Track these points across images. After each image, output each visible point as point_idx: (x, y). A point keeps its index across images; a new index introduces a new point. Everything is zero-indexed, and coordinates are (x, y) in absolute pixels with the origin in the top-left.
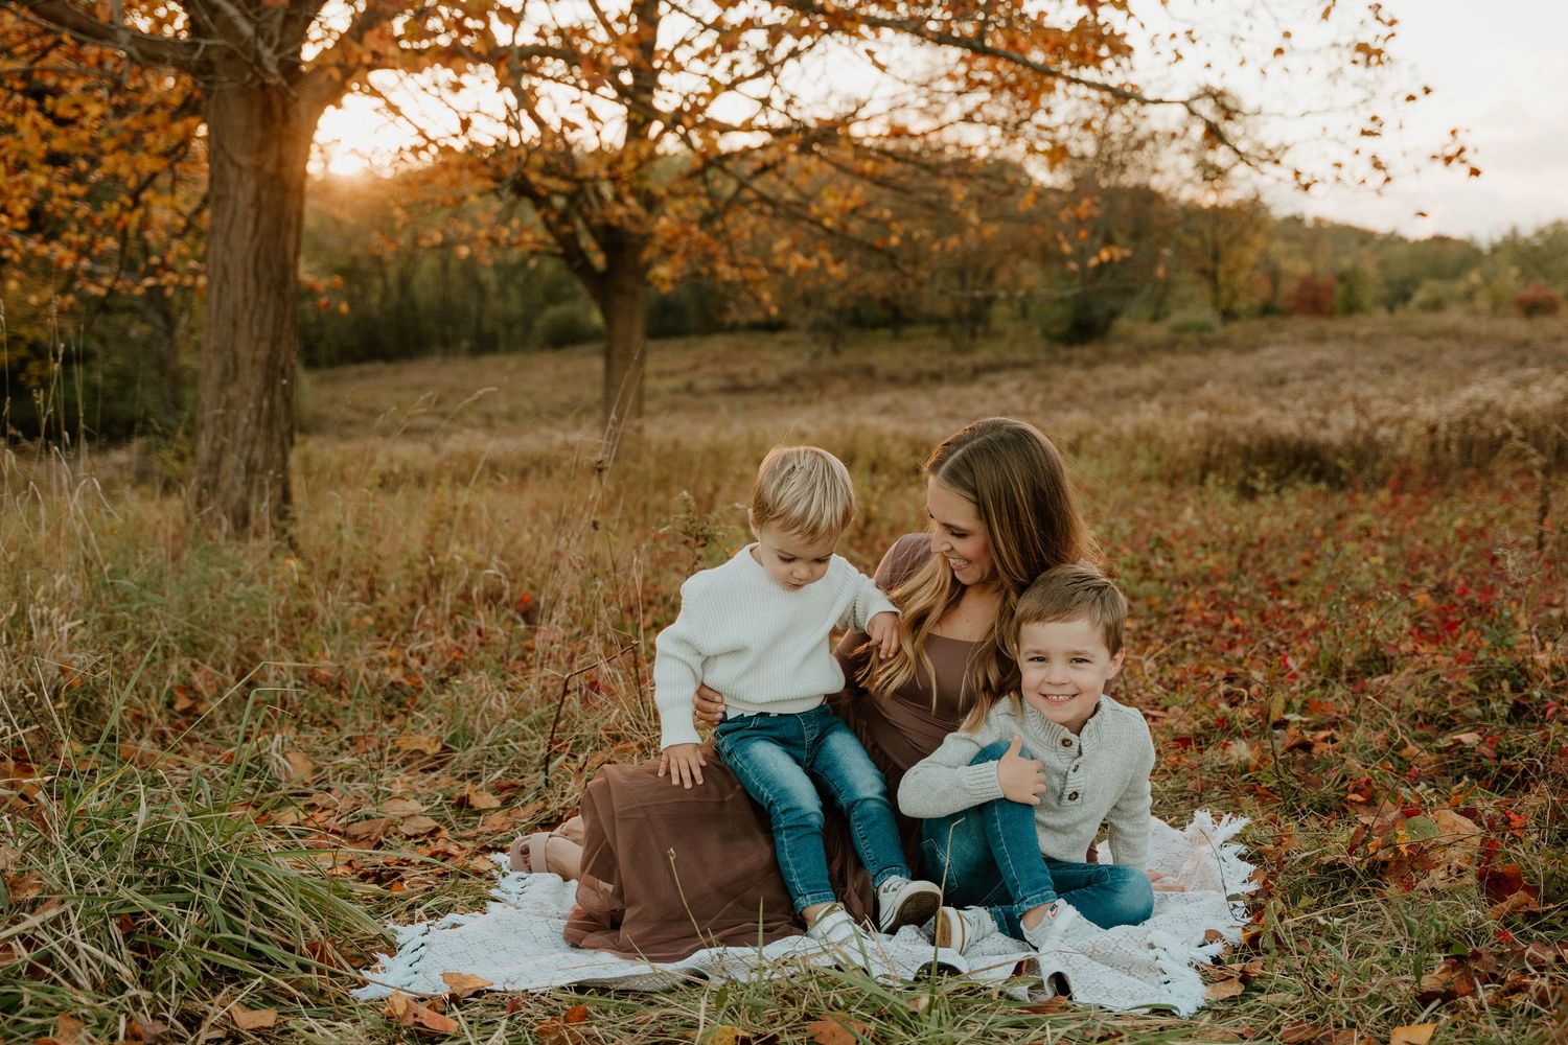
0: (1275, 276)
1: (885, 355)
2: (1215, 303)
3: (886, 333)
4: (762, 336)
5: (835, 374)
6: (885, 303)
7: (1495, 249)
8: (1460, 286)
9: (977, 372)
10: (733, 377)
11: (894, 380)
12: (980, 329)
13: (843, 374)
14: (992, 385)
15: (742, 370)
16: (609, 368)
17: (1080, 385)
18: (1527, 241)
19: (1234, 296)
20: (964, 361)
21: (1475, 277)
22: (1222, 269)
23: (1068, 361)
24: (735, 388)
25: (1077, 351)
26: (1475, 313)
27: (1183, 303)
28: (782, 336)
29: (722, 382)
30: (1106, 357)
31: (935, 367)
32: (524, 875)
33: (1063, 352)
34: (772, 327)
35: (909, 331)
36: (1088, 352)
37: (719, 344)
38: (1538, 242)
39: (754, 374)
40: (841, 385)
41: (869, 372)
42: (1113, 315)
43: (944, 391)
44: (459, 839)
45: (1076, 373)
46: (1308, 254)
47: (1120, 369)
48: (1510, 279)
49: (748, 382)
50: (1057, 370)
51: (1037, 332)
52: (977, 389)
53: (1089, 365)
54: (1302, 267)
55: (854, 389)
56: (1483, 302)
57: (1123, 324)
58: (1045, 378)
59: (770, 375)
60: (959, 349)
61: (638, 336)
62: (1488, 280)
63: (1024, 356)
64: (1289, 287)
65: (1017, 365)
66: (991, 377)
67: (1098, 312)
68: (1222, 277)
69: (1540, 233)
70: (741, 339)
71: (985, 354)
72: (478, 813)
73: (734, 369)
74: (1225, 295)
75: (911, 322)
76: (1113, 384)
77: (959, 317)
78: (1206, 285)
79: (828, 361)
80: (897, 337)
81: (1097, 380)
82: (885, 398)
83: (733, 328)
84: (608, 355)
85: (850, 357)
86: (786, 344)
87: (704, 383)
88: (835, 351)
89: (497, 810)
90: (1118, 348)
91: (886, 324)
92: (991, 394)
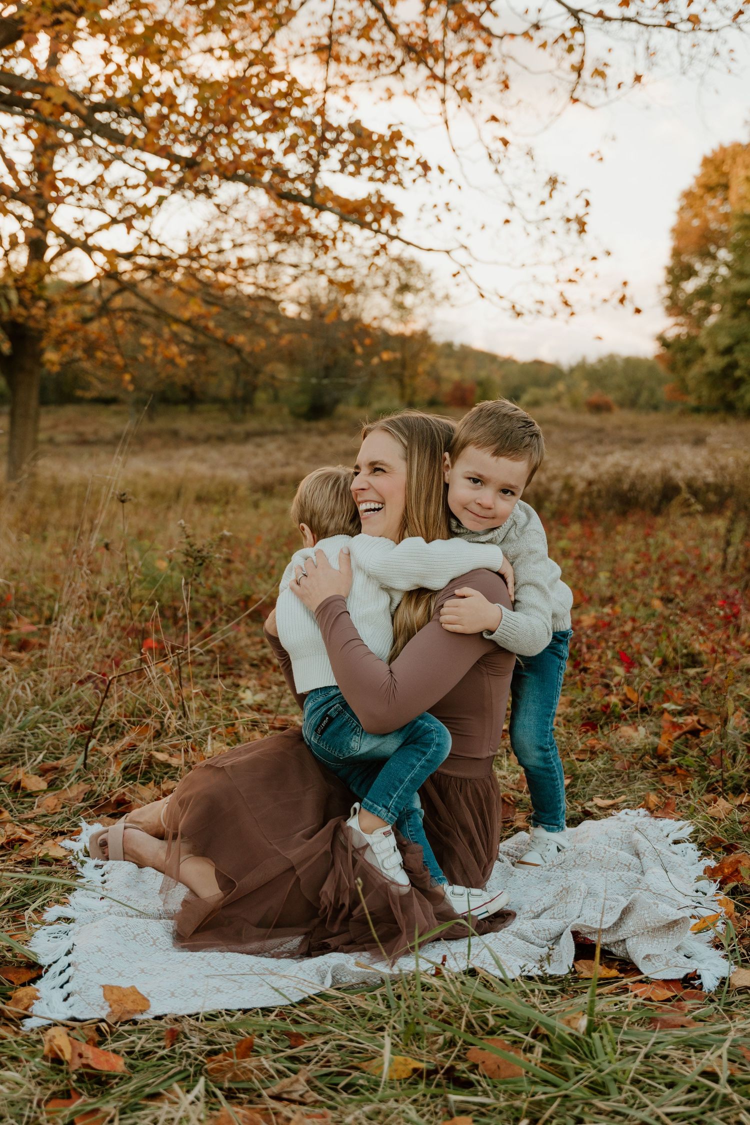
0: (438, 380)
1: (186, 423)
2: (402, 396)
3: (184, 408)
4: (100, 408)
5: (151, 434)
6: (185, 388)
7: (572, 370)
8: (552, 392)
9: (248, 436)
10: (81, 434)
11: (192, 440)
12: (248, 408)
13: (158, 434)
14: (259, 446)
15: (87, 430)
16: (13, 423)
17: (319, 447)
18: (592, 366)
19: (414, 392)
20: (239, 429)
21: (561, 387)
22: (407, 373)
23: (308, 431)
24: (83, 442)
25: (313, 425)
26: (563, 409)
27: (380, 396)
28: (114, 408)
29: (74, 437)
30: (334, 430)
31: (220, 431)
32: (100, 862)
33: (305, 425)
34: (107, 401)
35: (201, 407)
36: (322, 425)
37: (70, 411)
38: (599, 367)
39: (96, 432)
40: (156, 442)
41: (175, 433)
42: (337, 402)
43: (229, 448)
44: (21, 821)
45: (316, 440)
46: (460, 368)
47: (344, 437)
48: (583, 388)
49: (91, 437)
50: (302, 437)
51: (286, 411)
52: (249, 448)
53: (322, 434)
54: (456, 375)
55: (165, 445)
56: (566, 403)
57: (341, 409)
58: (296, 442)
59: (108, 434)
60: (236, 421)
61: (34, 402)
62: (569, 388)
63: (279, 427)
64: (447, 388)
65: (274, 433)
66: (258, 440)
67: (327, 399)
68: (407, 381)
69: (600, 361)
70: (86, 408)
71: (253, 424)
72: (30, 795)
73: (81, 428)
74: (408, 391)
75: (201, 401)
76: (342, 447)
77: (235, 399)
78: (395, 384)
79: (146, 426)
80: (192, 411)
81: (331, 444)
82: (189, 451)
83: (79, 401)
84: (12, 415)
85: (161, 423)
86: (117, 413)
87: (61, 438)
88: (151, 418)
89: (45, 792)
90: (342, 424)
91: (184, 402)
92: (260, 451)
